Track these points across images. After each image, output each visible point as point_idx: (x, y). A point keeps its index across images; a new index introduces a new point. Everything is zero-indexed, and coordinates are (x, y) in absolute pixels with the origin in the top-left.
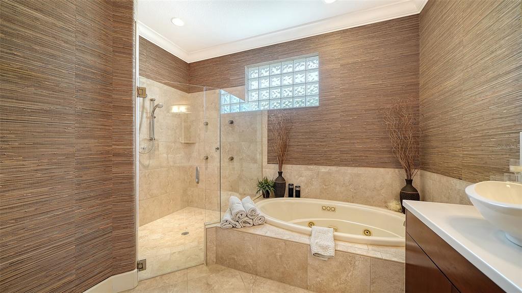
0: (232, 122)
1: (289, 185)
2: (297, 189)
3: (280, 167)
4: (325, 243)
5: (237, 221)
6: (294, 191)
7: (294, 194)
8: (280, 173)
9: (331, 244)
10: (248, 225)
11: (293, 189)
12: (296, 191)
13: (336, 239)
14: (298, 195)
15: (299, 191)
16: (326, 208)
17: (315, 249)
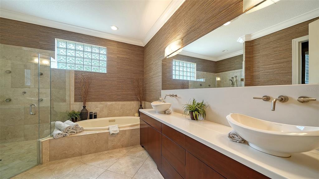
0: (42, 74)
1: (90, 113)
2: (95, 114)
3: (84, 104)
4: (115, 129)
5: (66, 133)
6: (93, 116)
7: (93, 117)
8: (84, 107)
9: (118, 129)
10: (74, 133)
11: (92, 115)
12: (94, 115)
13: (119, 128)
14: (95, 117)
15: (96, 115)
16: (111, 121)
17: (112, 132)
